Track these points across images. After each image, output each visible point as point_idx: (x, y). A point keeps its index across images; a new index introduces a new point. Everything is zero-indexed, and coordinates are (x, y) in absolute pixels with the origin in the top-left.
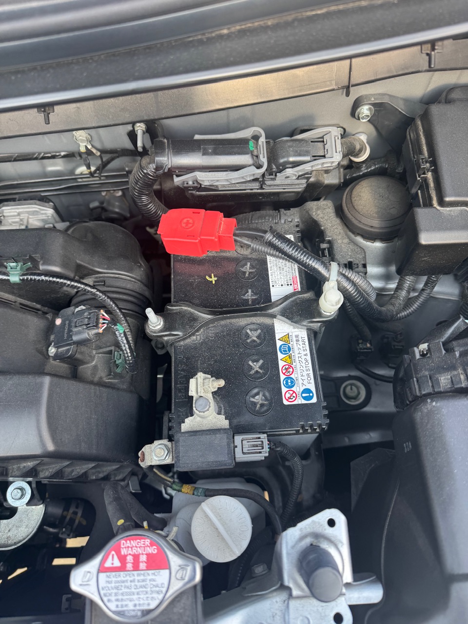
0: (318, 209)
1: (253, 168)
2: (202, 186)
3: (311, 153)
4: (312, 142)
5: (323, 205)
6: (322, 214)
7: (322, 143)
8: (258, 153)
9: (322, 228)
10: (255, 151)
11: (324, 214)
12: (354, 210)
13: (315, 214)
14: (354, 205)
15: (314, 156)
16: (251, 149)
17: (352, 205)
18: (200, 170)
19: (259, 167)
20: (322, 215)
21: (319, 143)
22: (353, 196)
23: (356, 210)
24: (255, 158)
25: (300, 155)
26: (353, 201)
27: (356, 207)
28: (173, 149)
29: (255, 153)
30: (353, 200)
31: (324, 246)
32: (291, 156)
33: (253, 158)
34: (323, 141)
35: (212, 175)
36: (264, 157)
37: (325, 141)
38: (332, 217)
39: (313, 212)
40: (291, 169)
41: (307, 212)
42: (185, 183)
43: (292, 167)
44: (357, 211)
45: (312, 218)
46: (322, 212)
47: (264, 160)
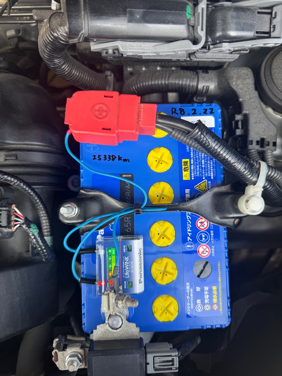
0: (238, 78)
1: (189, 43)
2: (124, 56)
3: (255, 28)
4: (259, 13)
5: (244, 74)
6: (242, 84)
7: (269, 16)
8: (195, 21)
9: (241, 100)
10: (192, 19)
11: (244, 85)
12: (273, 84)
13: (235, 84)
14: (273, 77)
15: (257, 32)
16: (188, 16)
17: (272, 77)
18: (124, 40)
19: (195, 42)
20: (241, 86)
21: (265, 16)
22: (273, 67)
23: (274, 83)
24: (191, 28)
25: (243, 30)
26: (273, 73)
27: (275, 80)
28: (91, 13)
29: (192, 22)
30: (273, 71)
31: (238, 117)
32: (233, 30)
33: (189, 29)
34: (271, 13)
35: (137, 46)
36: (202, 30)
37: (273, 13)
38: (251, 89)
39: (233, 82)
40: (228, 43)
41: (227, 80)
42: (105, 51)
43: (230, 42)
44: (276, 86)
45: (231, 87)
46: (242, 82)
47: (202, 34)
